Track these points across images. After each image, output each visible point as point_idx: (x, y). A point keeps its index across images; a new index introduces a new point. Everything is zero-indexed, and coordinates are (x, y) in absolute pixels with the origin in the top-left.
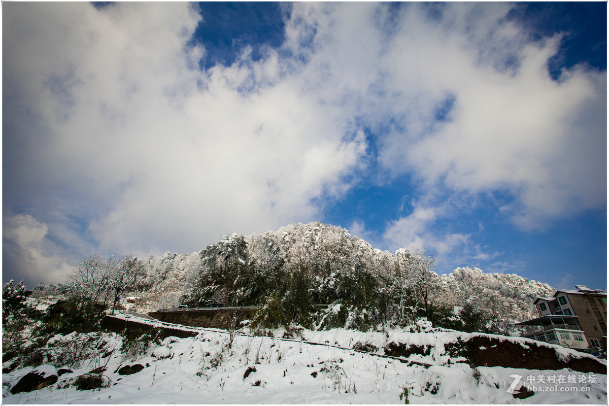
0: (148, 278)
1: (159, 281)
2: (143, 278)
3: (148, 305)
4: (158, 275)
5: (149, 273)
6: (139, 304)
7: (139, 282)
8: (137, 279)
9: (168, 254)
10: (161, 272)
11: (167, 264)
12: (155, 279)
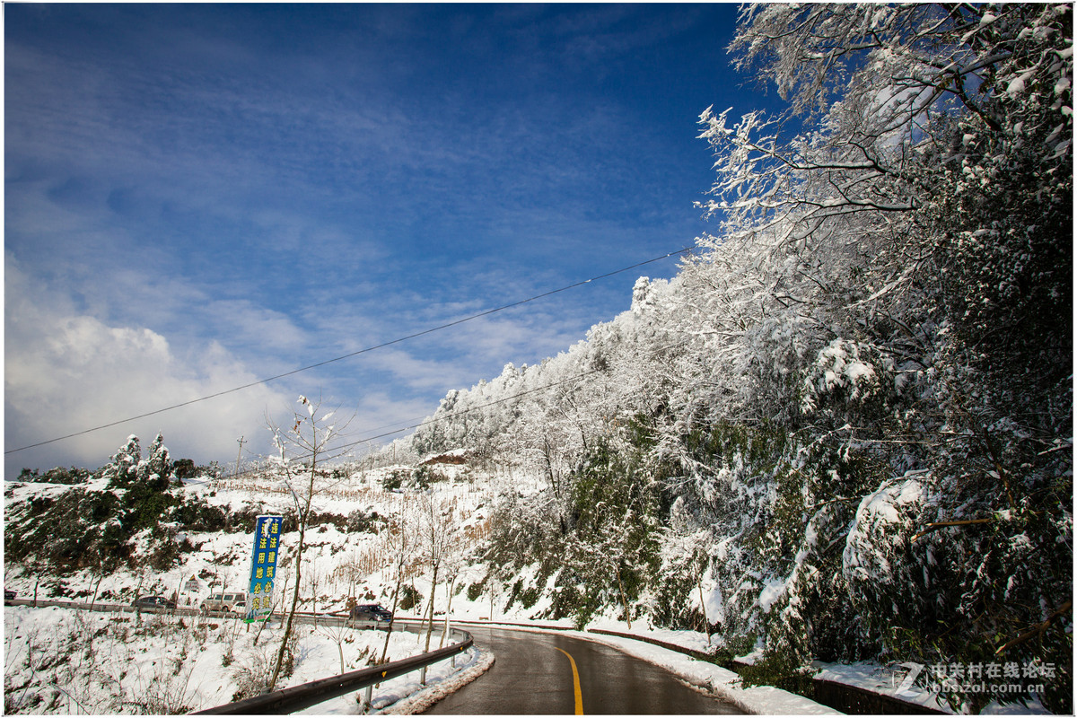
0: (486, 420)
1: (509, 421)
2: (479, 423)
3: (498, 462)
4: (504, 412)
5: (486, 411)
6: (476, 464)
7: (474, 431)
8: (469, 428)
9: (511, 368)
10: (507, 404)
11: (513, 389)
12: (501, 420)
